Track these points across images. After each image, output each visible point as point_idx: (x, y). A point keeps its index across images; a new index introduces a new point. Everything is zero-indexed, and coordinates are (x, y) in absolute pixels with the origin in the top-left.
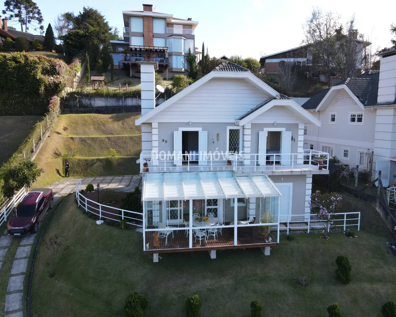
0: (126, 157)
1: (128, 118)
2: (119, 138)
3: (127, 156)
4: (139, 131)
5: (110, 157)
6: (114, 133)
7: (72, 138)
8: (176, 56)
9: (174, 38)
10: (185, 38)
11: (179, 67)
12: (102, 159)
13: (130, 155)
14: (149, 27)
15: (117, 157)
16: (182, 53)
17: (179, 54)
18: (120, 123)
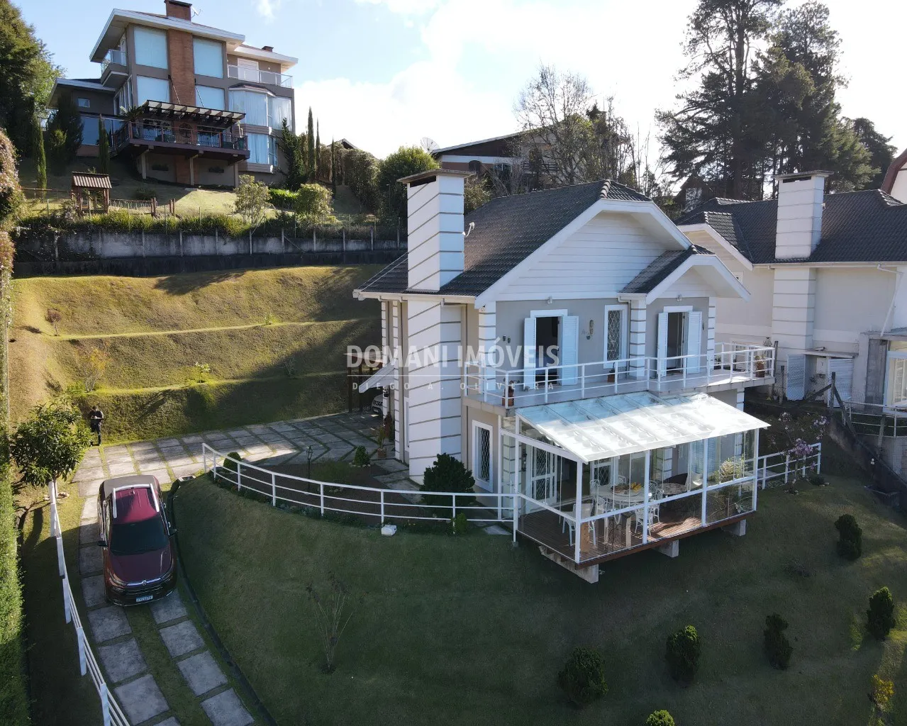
0: (234, 382)
1: (203, 285)
2: (201, 337)
3: (234, 378)
4: (240, 317)
5: (194, 384)
6: (181, 323)
7: (74, 342)
8: (254, 136)
9: (246, 91)
10: (274, 93)
11: (260, 162)
12: (177, 391)
13: (242, 377)
14: (184, 58)
15: (212, 382)
16: (267, 129)
17: (261, 131)
18: (188, 297)
